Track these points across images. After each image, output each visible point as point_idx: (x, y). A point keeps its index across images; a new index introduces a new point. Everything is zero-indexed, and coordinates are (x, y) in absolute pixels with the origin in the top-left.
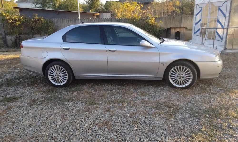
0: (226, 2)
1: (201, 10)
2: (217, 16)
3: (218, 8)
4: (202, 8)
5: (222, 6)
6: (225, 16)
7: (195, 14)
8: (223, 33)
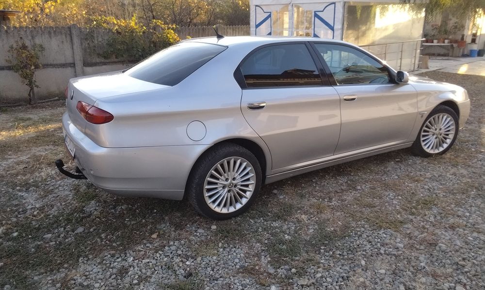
0: (334, 5)
1: (270, 16)
2: (313, 28)
3: (313, 13)
4: (271, 12)
5: (323, 11)
6: (332, 28)
7: (253, 23)
8: (331, 58)
